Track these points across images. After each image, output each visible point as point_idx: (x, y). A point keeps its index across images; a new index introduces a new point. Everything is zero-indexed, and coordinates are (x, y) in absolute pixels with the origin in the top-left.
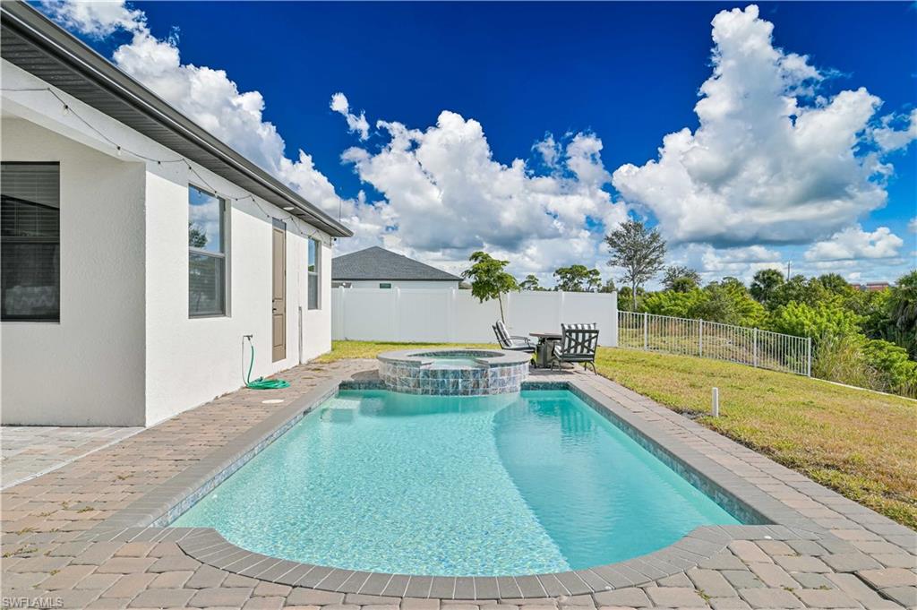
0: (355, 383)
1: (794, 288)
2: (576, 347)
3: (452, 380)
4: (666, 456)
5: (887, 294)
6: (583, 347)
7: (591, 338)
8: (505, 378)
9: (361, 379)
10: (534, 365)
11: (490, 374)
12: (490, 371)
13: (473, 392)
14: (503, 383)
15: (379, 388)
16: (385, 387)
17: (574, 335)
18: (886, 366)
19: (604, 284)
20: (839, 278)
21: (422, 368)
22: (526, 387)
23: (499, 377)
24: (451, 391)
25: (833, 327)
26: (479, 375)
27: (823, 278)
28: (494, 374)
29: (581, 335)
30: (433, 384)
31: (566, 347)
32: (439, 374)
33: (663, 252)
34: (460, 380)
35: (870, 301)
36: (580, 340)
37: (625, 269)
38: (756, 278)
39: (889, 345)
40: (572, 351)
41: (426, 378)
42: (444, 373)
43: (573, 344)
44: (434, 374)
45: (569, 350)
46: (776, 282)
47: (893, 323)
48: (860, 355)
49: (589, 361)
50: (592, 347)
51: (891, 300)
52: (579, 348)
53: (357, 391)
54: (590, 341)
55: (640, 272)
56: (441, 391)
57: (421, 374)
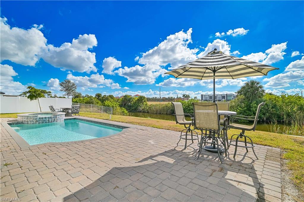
0: (12, 123)
1: (104, 98)
2: (75, 110)
3: (47, 119)
4: (108, 125)
5: (121, 99)
6: (77, 110)
7: (78, 108)
8: (61, 118)
9: (14, 122)
10: (66, 115)
11: (58, 117)
12: (58, 116)
13: (53, 122)
14: (61, 119)
15: (21, 124)
16: (23, 123)
17: (75, 108)
18: (123, 112)
19: (53, 96)
20: (112, 96)
21: (38, 117)
22: (65, 120)
23: (60, 118)
24: (47, 122)
25: (114, 105)
26: (55, 118)
27: (110, 96)
28: (59, 117)
29: (76, 108)
30: (42, 121)
31: (73, 110)
32: (44, 118)
33: (76, 88)
34: (50, 119)
35: (118, 100)
36: (76, 109)
37: (65, 92)
38: (96, 95)
39: (123, 109)
40: (74, 111)
41: (40, 119)
42: (45, 118)
43: (74, 110)
44: (42, 118)
45: (73, 111)
46: (100, 96)
47: (122, 105)
48: (119, 111)
49: (77, 113)
50: (79, 110)
51: (122, 100)
52: (76, 110)
53: (13, 125)
54: (78, 109)
55: (70, 93)
56: (44, 122)
57: (38, 119)
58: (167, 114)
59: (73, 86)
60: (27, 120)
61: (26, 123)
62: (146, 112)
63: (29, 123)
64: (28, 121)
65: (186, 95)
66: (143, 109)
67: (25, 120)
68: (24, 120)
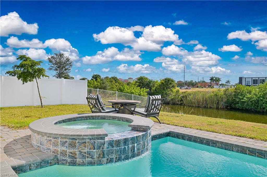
21: (106, 139)
29: (157, 102)
30: (117, 152)
36: (156, 105)
40: (152, 111)
41: (110, 148)
45: (150, 111)
57: (106, 145)
58: (217, 108)
59: (67, 62)
60: (72, 150)
61: (69, 160)
62: (177, 104)
63: (78, 160)
64: (73, 156)
65: (214, 78)
66: (172, 100)
67: (64, 149)
68: (60, 149)
